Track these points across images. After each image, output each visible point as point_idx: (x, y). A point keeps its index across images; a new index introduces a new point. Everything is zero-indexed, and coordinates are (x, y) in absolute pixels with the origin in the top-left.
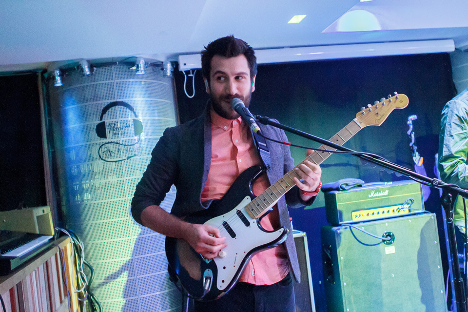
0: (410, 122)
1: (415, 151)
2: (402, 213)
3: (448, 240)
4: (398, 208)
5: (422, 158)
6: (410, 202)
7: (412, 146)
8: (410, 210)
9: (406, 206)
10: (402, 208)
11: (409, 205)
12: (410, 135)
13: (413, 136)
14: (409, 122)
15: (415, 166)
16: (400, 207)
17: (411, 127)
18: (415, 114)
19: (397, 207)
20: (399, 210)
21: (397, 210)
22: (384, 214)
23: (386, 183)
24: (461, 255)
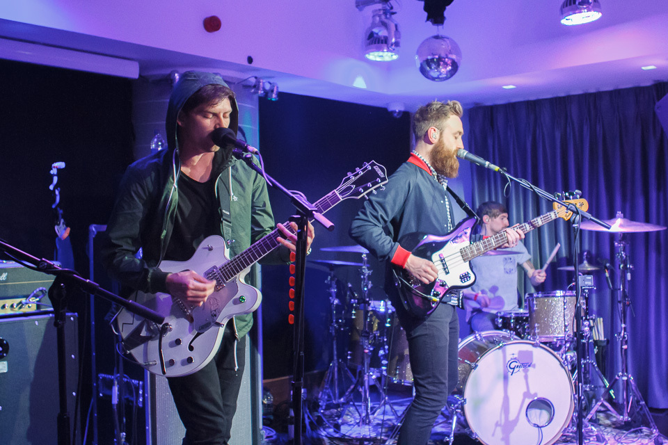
0: (54, 171)
1: (60, 216)
2: (25, 310)
3: (94, 354)
4: (21, 303)
5: (69, 229)
6: (41, 293)
7: (56, 209)
8: (38, 307)
9: (33, 300)
10: (27, 303)
11: (38, 299)
12: (54, 191)
13: (57, 192)
14: (52, 172)
15: (57, 240)
16: (24, 300)
17: (55, 179)
18: (62, 161)
19: (18, 300)
20: (21, 305)
21: (18, 305)
22: (4, 310)
23: (4, 261)
24: (110, 377)
